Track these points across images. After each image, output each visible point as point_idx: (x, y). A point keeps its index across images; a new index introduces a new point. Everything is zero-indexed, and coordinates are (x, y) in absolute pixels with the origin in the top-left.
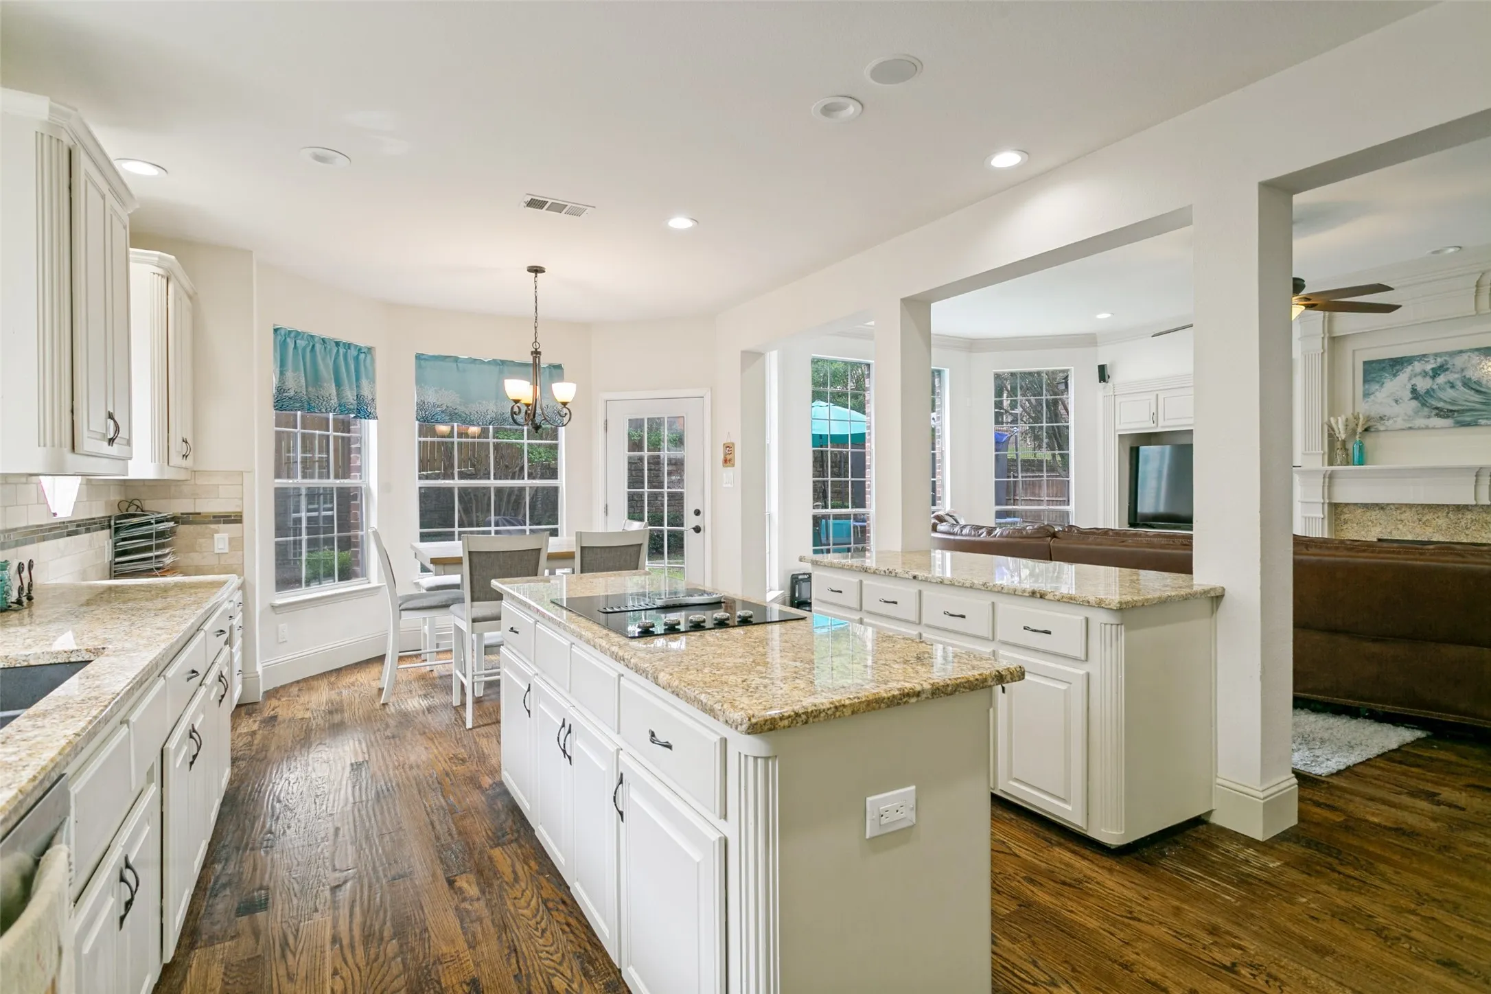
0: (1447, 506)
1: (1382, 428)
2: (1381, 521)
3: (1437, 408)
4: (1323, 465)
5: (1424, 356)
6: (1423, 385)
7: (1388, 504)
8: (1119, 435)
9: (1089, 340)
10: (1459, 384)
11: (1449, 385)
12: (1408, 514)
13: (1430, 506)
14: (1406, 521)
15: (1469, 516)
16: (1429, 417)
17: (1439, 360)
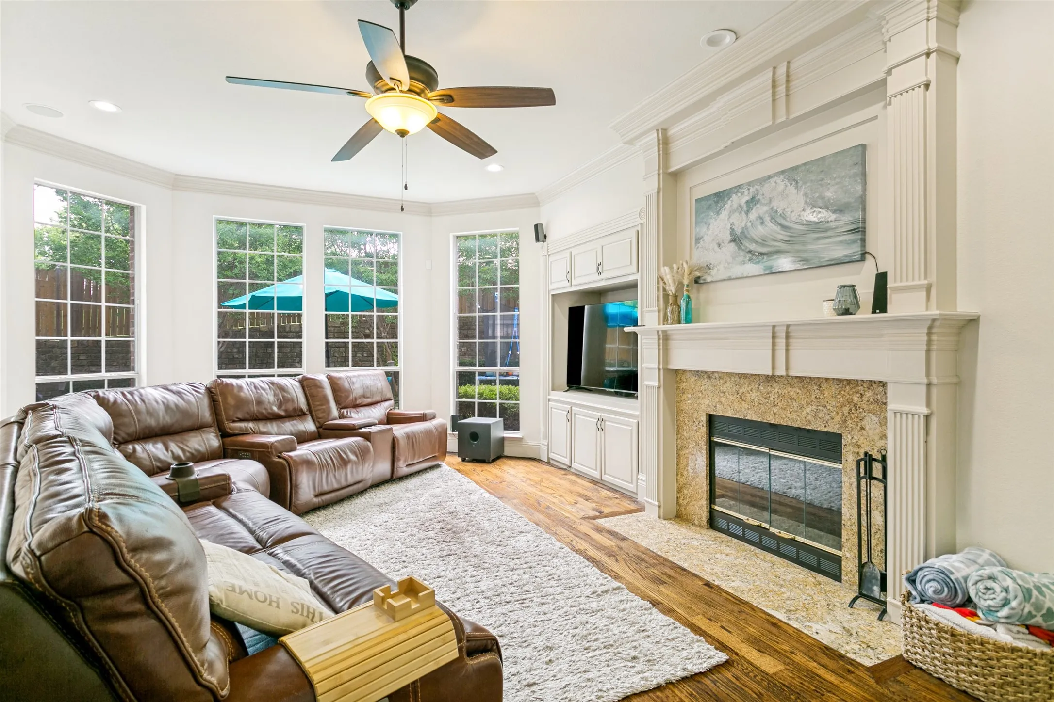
0: (759, 375)
1: (709, 279)
2: (709, 393)
3: (750, 252)
4: (659, 324)
5: (740, 186)
6: (739, 222)
7: (713, 372)
8: (553, 295)
9: (532, 201)
10: (767, 219)
11: (759, 221)
12: (728, 384)
13: (745, 376)
14: (727, 393)
15: (776, 389)
16: (743, 263)
17: (752, 190)
